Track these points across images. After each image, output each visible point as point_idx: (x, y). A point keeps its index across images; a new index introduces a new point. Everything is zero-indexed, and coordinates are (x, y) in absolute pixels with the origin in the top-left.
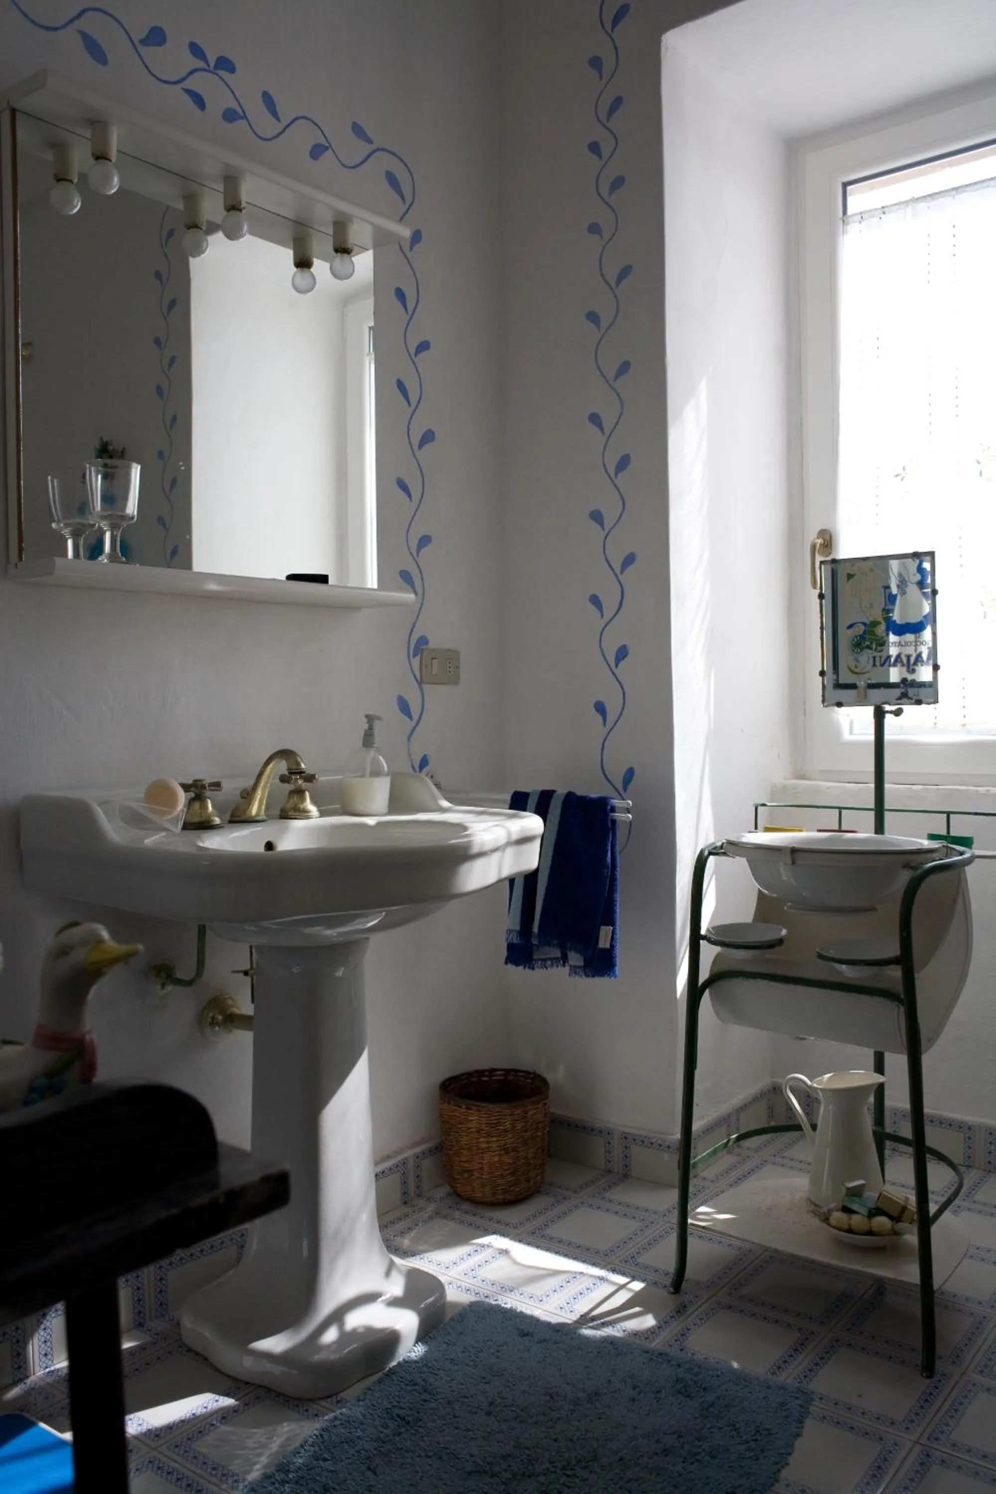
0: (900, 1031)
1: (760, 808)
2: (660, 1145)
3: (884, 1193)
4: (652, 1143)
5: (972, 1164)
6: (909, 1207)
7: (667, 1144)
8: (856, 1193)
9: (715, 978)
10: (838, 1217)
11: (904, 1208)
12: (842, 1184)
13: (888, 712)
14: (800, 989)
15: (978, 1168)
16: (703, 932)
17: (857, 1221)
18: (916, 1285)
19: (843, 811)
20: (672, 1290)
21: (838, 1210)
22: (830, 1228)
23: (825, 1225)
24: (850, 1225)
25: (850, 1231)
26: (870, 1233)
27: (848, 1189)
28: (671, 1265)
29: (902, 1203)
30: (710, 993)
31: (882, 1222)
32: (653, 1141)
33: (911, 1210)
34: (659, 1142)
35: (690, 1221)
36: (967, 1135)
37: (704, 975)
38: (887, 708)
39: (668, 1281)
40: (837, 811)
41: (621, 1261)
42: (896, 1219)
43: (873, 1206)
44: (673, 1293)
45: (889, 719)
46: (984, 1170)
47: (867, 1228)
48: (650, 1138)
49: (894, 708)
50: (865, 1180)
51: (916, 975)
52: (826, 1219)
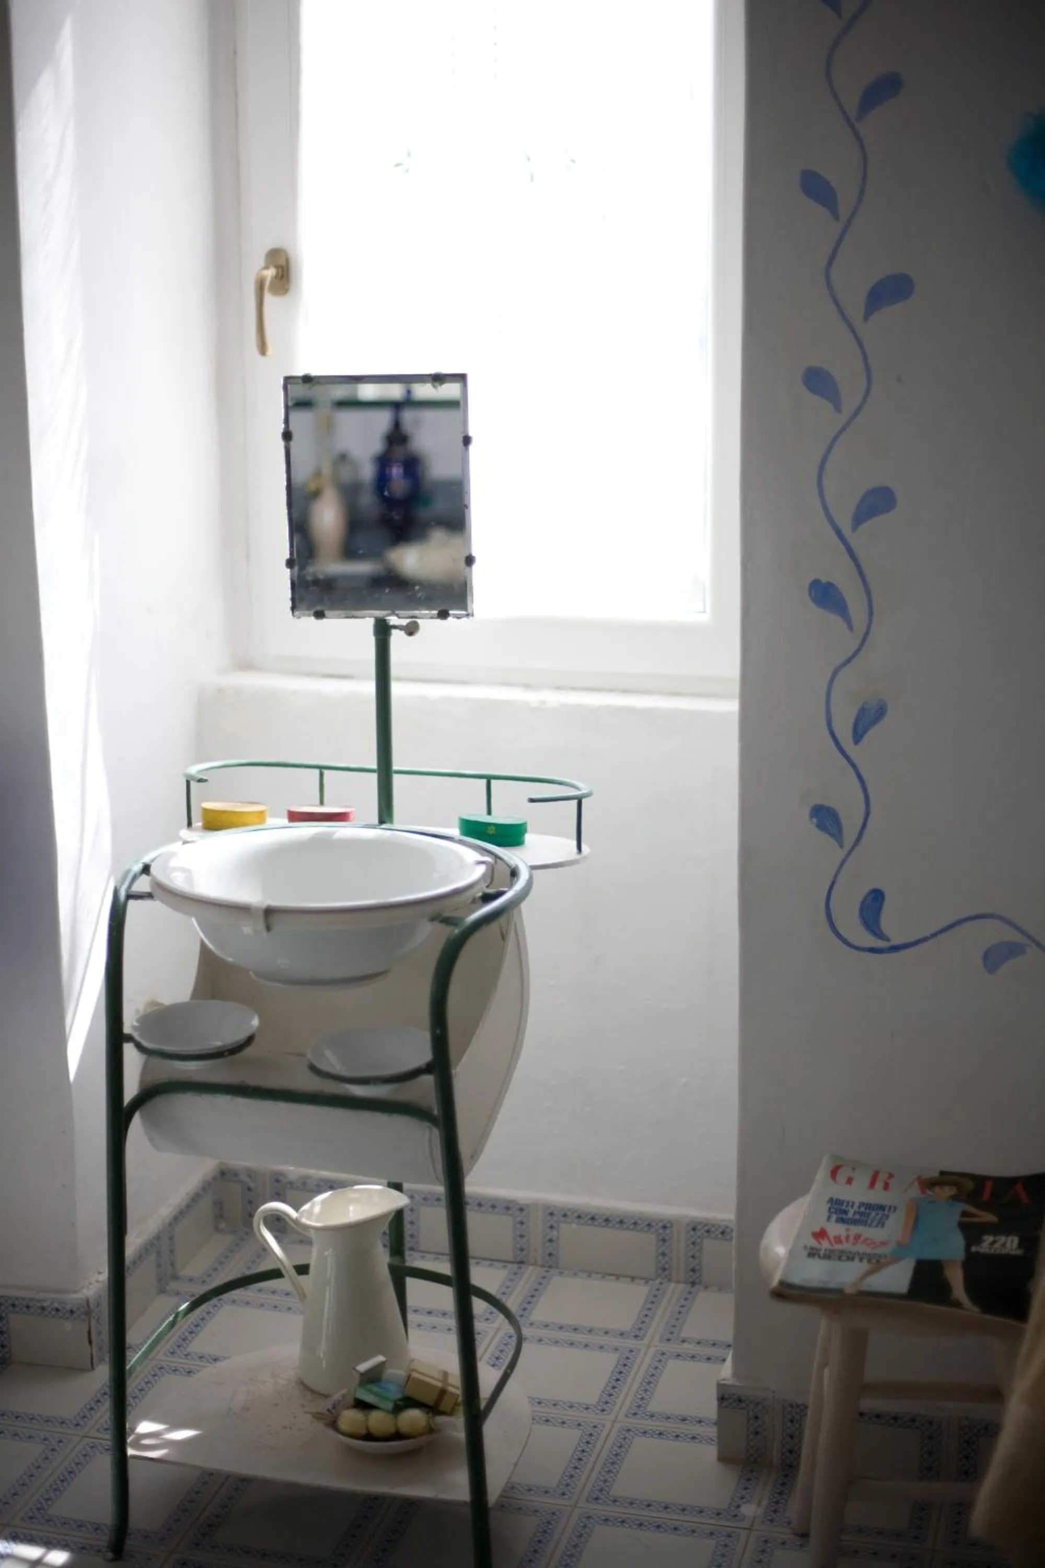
0: (433, 1161)
1: (193, 784)
2: (57, 1310)
3: (415, 1375)
4: (43, 1308)
5: (524, 1259)
6: (451, 1389)
7: (68, 1307)
8: (373, 1378)
9: (146, 1096)
10: (350, 1418)
11: (443, 1392)
12: (354, 1369)
13: (395, 627)
14: (282, 1107)
15: (535, 1264)
16: (127, 1029)
17: (378, 1420)
18: (465, 1503)
19: (326, 773)
20: (110, 1555)
21: (348, 1408)
22: (340, 1437)
23: (331, 1433)
24: (367, 1428)
25: (369, 1437)
26: (398, 1436)
27: (362, 1375)
28: (105, 1512)
29: (439, 1384)
30: (142, 1117)
31: (413, 1417)
32: (45, 1304)
33: (452, 1394)
34: (56, 1305)
35: (130, 1452)
36: (519, 1219)
37: (130, 1090)
38: (393, 620)
39: (104, 1540)
40: (317, 771)
41: (23, 1519)
42: (433, 1409)
43: (400, 1396)
44: (112, 1560)
45: (397, 639)
46: (543, 1266)
47: (392, 1430)
48: (39, 1301)
49: (404, 622)
50: (384, 1355)
51: (453, 1071)
52: (333, 1424)
